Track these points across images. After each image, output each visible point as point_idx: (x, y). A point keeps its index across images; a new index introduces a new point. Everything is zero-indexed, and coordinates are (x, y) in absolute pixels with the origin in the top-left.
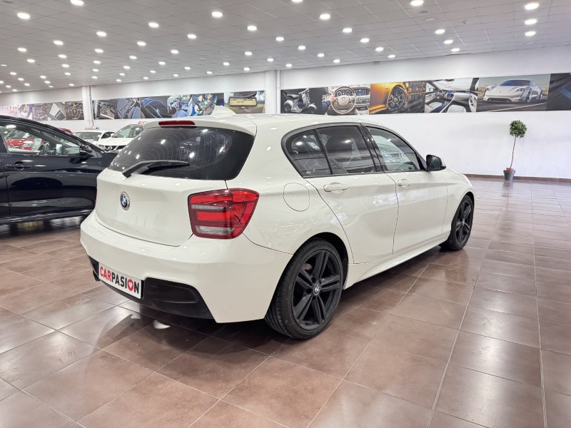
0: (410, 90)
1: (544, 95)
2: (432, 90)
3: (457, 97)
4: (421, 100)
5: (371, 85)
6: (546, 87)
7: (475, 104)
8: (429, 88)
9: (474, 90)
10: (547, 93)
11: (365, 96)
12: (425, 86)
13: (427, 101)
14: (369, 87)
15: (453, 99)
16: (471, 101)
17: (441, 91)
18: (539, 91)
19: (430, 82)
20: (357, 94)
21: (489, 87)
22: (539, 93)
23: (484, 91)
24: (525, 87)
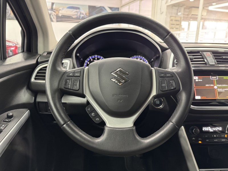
7: (55, 17)
9: (53, 9)
10: (88, 15)
18: (85, 13)
21: (61, 8)
23: (58, 10)
24: (78, 10)
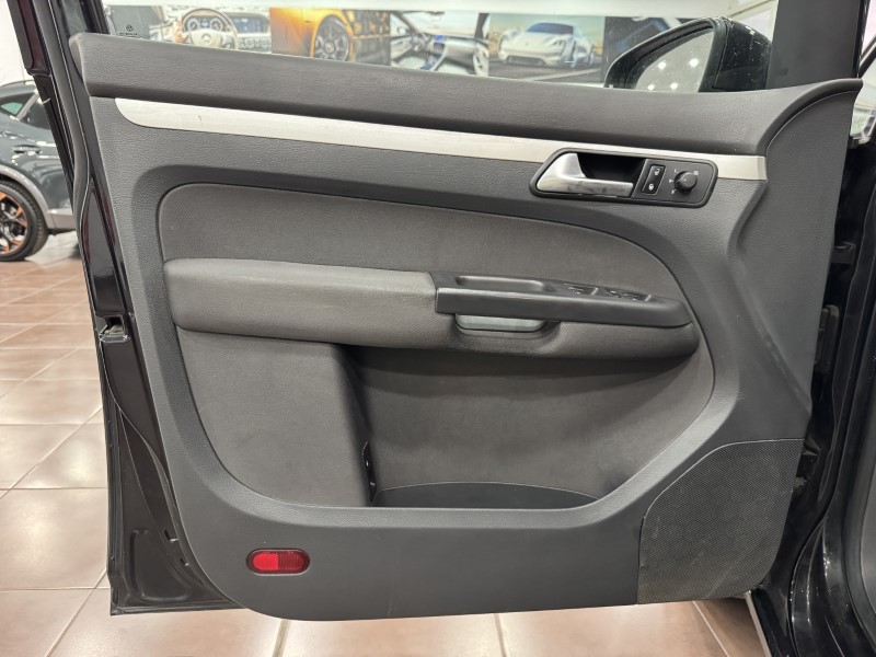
0: (358, 27)
1: (596, 55)
2: (403, 32)
3: (451, 48)
4: (383, 53)
5: (272, 11)
6: (599, 39)
7: (486, 64)
8: (396, 27)
9: (481, 37)
10: (600, 51)
11: (257, 36)
12: (388, 22)
13: (395, 54)
14: (267, 14)
15: (445, 53)
16: (479, 61)
17: (420, 35)
18: (588, 46)
19: (398, 14)
20: (240, 28)
21: (508, 33)
22: (589, 50)
23: (499, 39)
24: (565, 37)
